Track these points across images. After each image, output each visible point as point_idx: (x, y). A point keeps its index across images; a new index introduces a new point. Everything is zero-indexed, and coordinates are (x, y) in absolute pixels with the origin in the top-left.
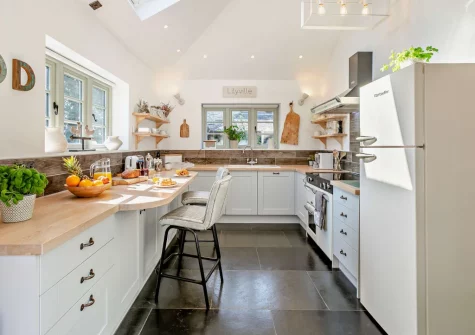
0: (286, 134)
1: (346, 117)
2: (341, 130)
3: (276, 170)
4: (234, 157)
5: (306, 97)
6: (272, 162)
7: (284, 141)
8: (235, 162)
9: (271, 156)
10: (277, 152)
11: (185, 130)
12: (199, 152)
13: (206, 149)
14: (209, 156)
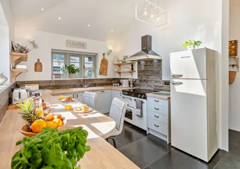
0: (102, 70)
1: (135, 63)
2: (132, 69)
3: (103, 89)
4: (74, 83)
5: (111, 51)
6: (95, 85)
7: (101, 73)
8: (74, 86)
9: (94, 82)
10: (97, 79)
11: (38, 67)
12: (50, 82)
13: (54, 79)
14: (58, 84)
